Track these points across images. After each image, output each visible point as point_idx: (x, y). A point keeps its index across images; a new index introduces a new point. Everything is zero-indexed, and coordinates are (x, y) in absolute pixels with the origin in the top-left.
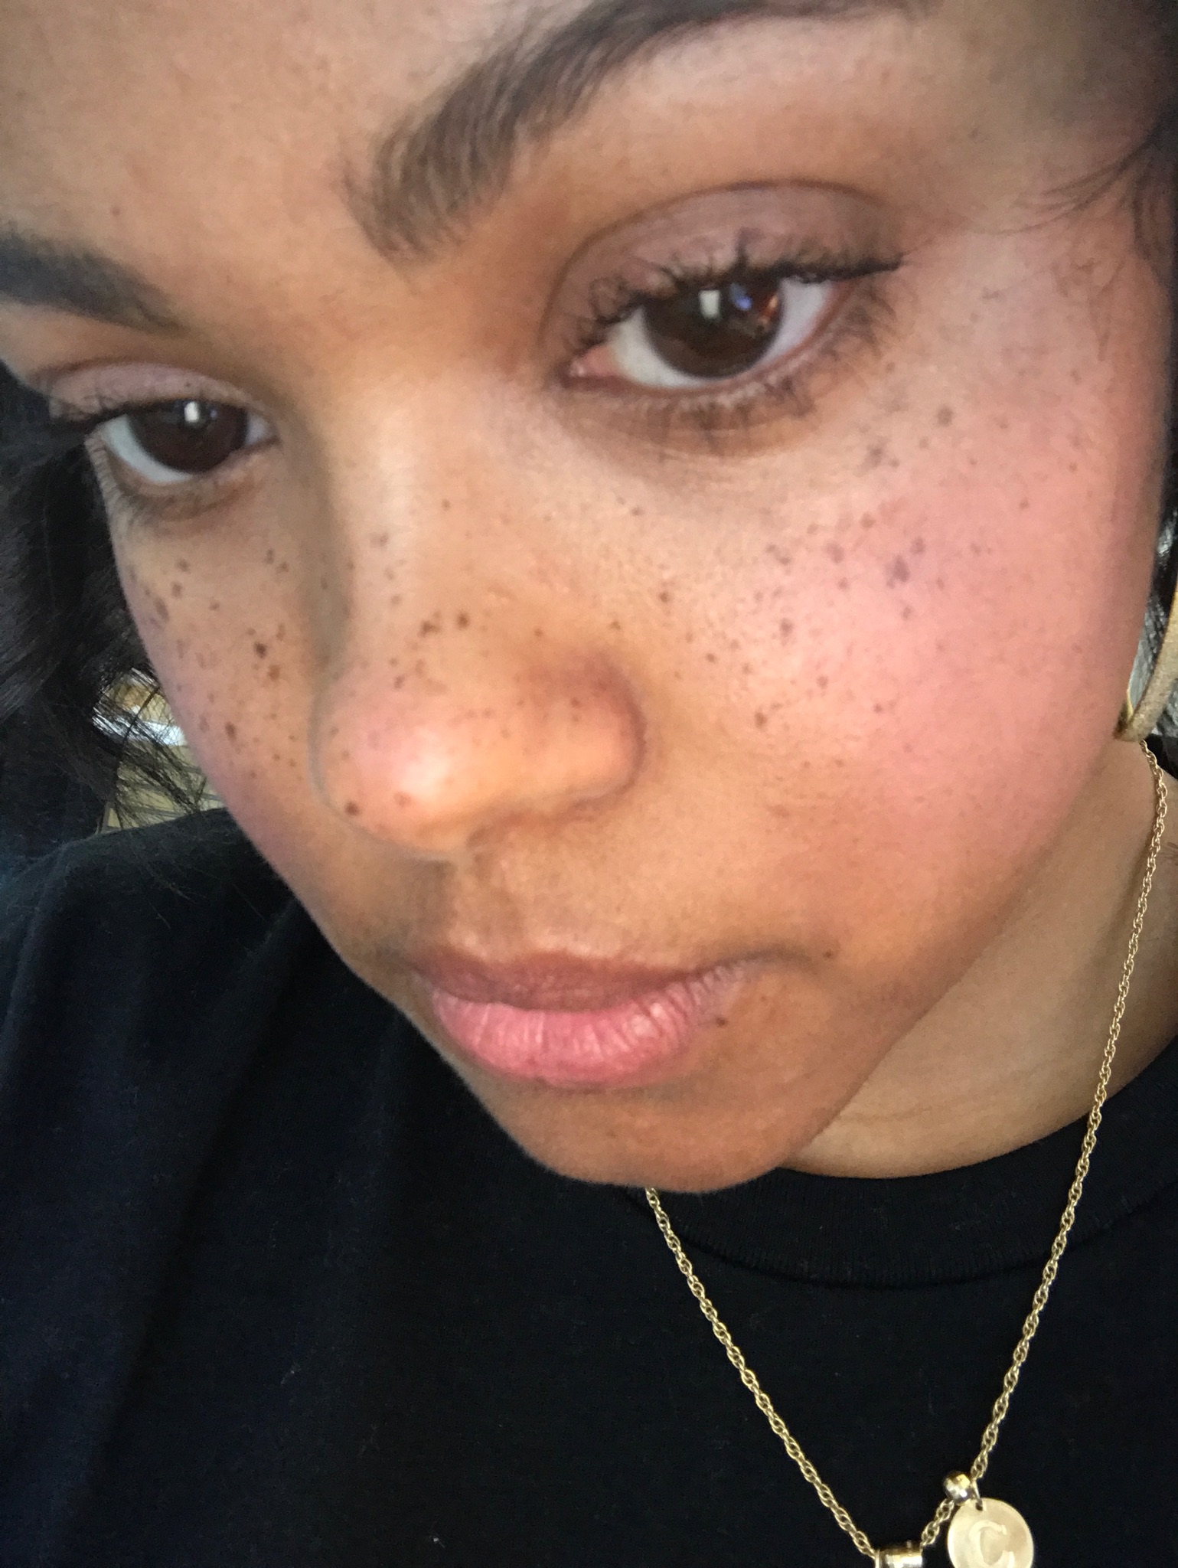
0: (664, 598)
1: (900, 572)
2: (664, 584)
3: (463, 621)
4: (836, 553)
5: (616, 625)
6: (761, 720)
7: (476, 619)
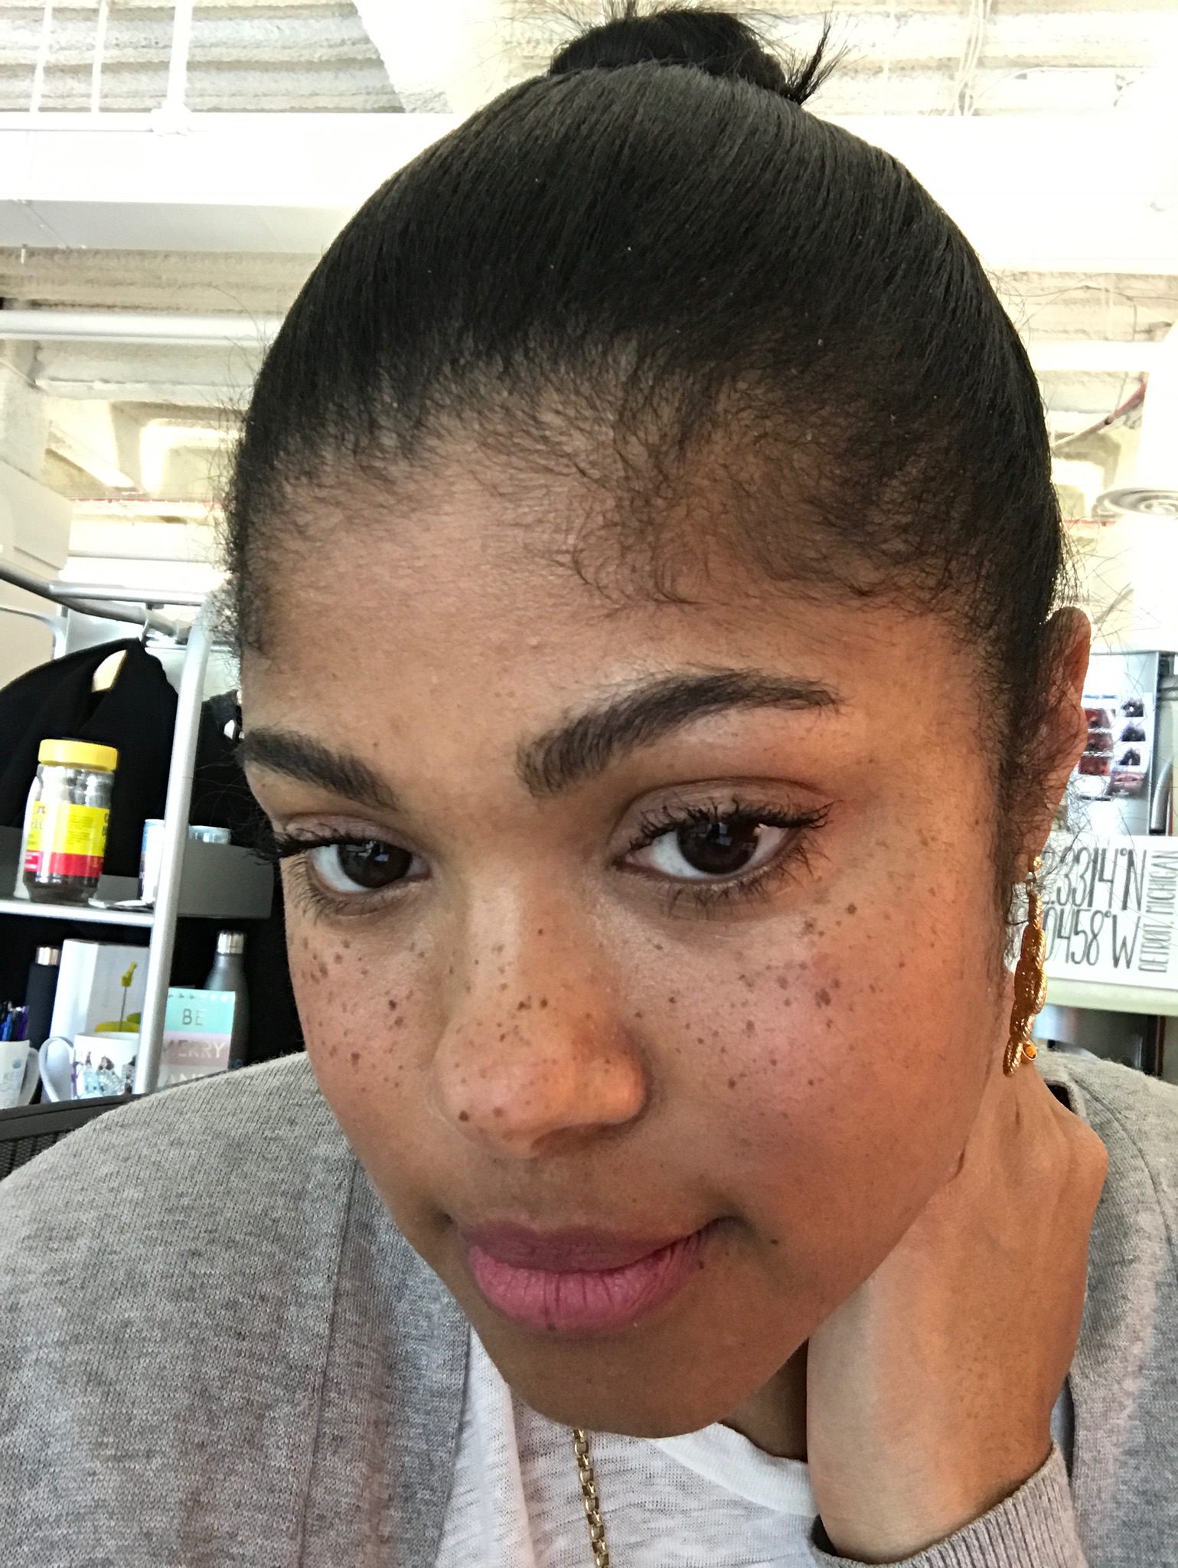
0: (672, 1000)
1: (823, 998)
2: (673, 992)
3: (544, 1003)
4: (783, 983)
5: (638, 1015)
6: (732, 1084)
7: (552, 1002)
